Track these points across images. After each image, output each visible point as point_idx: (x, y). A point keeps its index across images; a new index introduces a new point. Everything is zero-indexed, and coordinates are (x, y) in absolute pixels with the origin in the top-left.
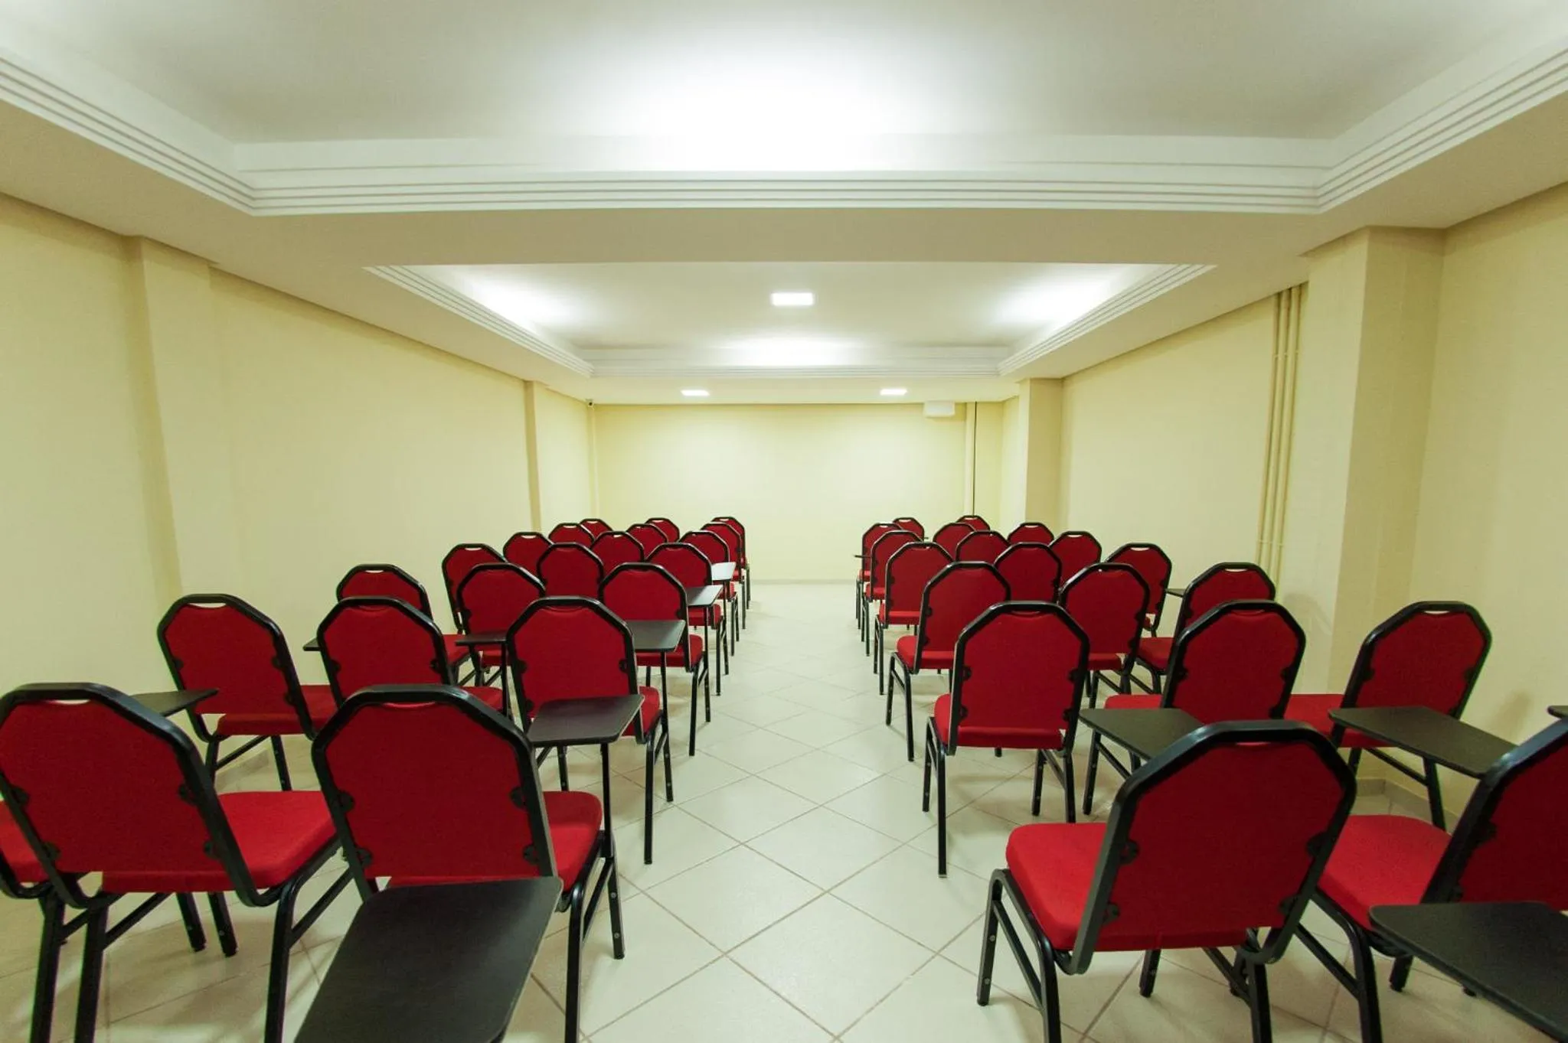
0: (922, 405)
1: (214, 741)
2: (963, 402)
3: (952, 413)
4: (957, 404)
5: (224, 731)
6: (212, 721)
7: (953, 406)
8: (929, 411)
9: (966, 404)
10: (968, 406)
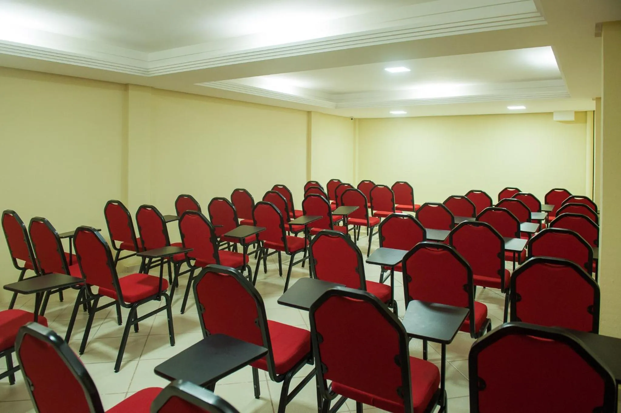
0: (551, 114)
1: (119, 251)
2: (585, 111)
3: (572, 118)
4: (576, 113)
5: (123, 247)
6: (118, 243)
7: (573, 114)
8: (556, 118)
9: (586, 112)
10: (588, 113)
